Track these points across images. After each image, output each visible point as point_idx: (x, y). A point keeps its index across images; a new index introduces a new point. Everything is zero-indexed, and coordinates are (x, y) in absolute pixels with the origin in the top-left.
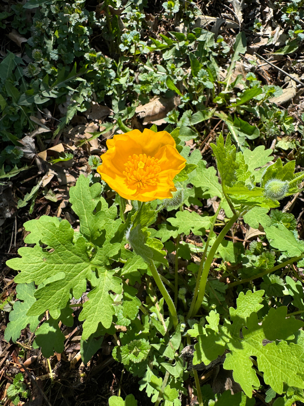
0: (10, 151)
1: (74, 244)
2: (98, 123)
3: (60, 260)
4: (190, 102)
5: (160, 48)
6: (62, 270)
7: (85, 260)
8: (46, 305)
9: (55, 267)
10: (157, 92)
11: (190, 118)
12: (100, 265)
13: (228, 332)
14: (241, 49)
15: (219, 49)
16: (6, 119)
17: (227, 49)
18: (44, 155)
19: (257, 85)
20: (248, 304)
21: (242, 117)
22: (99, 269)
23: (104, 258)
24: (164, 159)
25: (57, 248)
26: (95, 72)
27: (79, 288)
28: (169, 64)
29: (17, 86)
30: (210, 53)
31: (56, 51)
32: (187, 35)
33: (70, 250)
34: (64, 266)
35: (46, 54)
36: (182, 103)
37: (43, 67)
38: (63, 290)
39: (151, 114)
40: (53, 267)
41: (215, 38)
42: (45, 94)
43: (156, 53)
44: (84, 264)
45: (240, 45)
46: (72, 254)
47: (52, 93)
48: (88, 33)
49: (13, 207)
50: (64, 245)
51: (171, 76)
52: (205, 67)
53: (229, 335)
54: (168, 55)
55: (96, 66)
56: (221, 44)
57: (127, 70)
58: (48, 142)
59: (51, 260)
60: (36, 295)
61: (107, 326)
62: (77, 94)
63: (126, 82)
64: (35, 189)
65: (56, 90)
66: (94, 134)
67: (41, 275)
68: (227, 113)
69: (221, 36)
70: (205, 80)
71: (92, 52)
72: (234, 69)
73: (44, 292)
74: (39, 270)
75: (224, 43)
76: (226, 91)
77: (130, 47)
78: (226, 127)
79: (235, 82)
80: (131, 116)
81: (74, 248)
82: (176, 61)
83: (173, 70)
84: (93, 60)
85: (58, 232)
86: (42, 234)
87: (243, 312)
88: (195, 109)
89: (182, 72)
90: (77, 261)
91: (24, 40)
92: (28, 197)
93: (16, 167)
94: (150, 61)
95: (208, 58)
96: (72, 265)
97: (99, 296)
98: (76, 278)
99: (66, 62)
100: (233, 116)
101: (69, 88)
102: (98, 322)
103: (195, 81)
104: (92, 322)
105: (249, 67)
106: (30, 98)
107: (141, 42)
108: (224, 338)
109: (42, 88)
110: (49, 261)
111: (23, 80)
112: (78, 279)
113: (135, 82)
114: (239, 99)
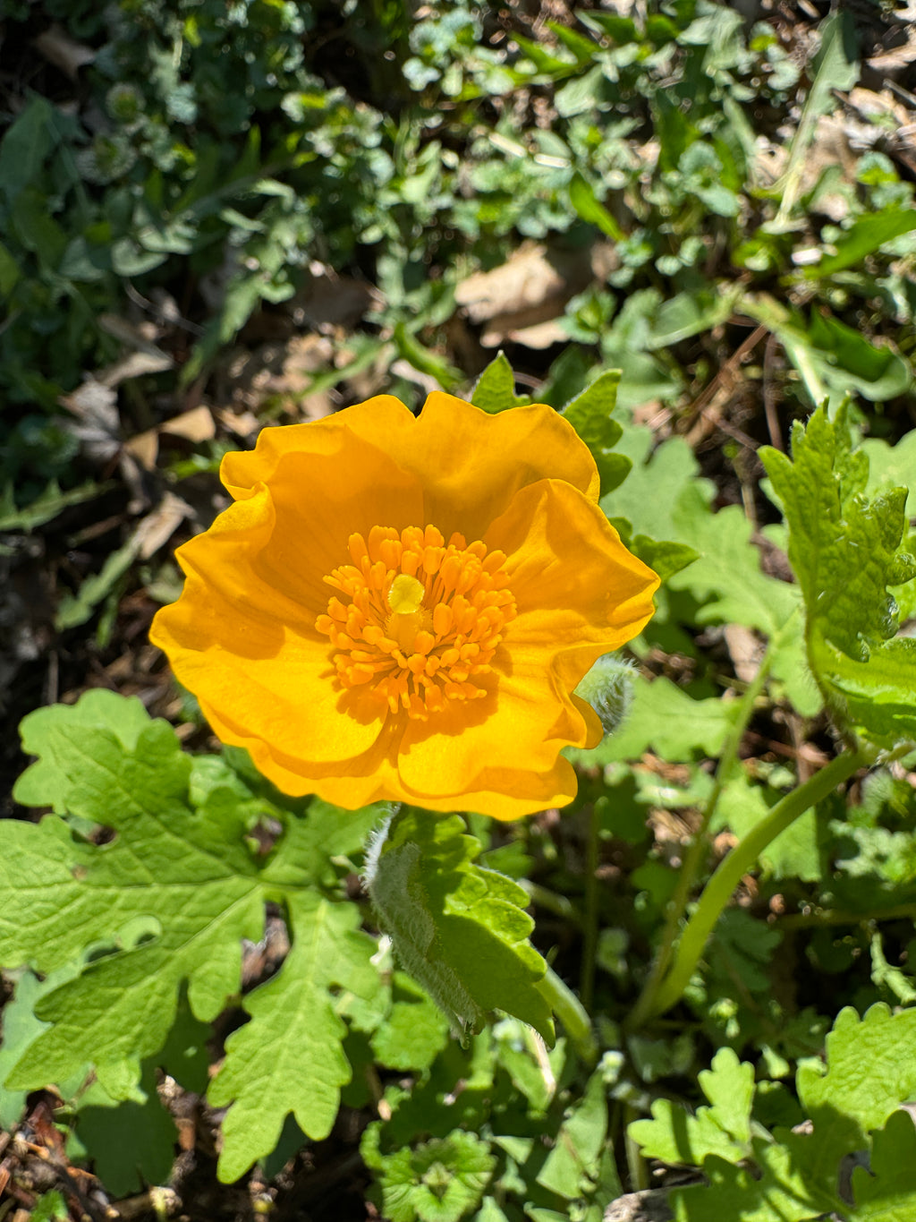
0: (33, 435)
1: (192, 809)
2: (331, 337)
3: (142, 872)
4: (651, 263)
5: (550, 72)
6: (148, 911)
7: (238, 871)
8: (84, 1044)
9: (120, 902)
10: (533, 228)
11: (654, 320)
12: (300, 886)
13: (791, 1171)
14: (838, 73)
15: (756, 74)
16: (22, 325)
17: (786, 73)
18: (147, 447)
19: (899, 200)
20: (871, 1056)
21: (842, 314)
22: (296, 899)
23: (313, 859)
24: (534, 550)
25: (129, 829)
26: (323, 161)
27: (213, 979)
28: (580, 131)
29: (57, 216)
30: (727, 88)
31: (187, 90)
32: (646, 23)
33: (178, 835)
34: (156, 897)
35: (155, 103)
36: (621, 265)
37: (146, 149)
38: (153, 986)
39: (514, 306)
40: (112, 900)
41: (745, 34)
42: (151, 239)
43: (536, 91)
44: (235, 882)
45: (836, 58)
46: (189, 848)
47: (177, 235)
48: (298, 26)
49: (43, 622)
50: (154, 815)
51: (584, 172)
52: (708, 138)
53: (796, 1184)
54: (577, 99)
55: (322, 141)
56: (764, 57)
57: (433, 150)
58: (164, 401)
59: (104, 875)
60: (41, 1009)
61: (315, 1128)
62: (258, 241)
63: (429, 195)
64: (118, 563)
65: (188, 223)
66: (317, 375)
67: (64, 933)
68: (783, 300)
69: (765, 28)
70: (706, 184)
71: (311, 91)
72: (812, 144)
73: (75, 998)
74: (53, 913)
75: (775, 51)
76: (779, 224)
77: (442, 71)
78: (781, 352)
79: (813, 193)
80: (440, 314)
81: (195, 827)
82: (605, 120)
83: (593, 148)
84: (314, 120)
85: (131, 769)
86: (69, 777)
87: (853, 1089)
88: (669, 287)
89: (626, 157)
90: (205, 874)
91: (82, 56)
92: (95, 589)
93: (54, 489)
94: (512, 121)
95: (719, 106)
96: (188, 890)
97: (292, 1006)
98: (202, 937)
99: (225, 127)
100: (806, 314)
101: (232, 216)
102: (284, 1111)
103: (670, 188)
104: (261, 1110)
105: (863, 136)
106: (100, 253)
107: (481, 52)
108: (777, 1196)
109: (140, 217)
110: (95, 877)
111: (81, 193)
112: (213, 940)
113: (458, 195)
114: (830, 250)
